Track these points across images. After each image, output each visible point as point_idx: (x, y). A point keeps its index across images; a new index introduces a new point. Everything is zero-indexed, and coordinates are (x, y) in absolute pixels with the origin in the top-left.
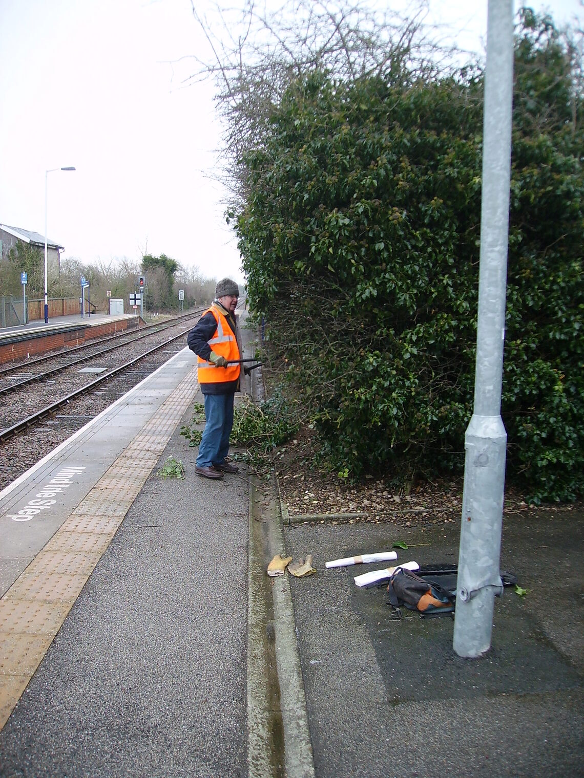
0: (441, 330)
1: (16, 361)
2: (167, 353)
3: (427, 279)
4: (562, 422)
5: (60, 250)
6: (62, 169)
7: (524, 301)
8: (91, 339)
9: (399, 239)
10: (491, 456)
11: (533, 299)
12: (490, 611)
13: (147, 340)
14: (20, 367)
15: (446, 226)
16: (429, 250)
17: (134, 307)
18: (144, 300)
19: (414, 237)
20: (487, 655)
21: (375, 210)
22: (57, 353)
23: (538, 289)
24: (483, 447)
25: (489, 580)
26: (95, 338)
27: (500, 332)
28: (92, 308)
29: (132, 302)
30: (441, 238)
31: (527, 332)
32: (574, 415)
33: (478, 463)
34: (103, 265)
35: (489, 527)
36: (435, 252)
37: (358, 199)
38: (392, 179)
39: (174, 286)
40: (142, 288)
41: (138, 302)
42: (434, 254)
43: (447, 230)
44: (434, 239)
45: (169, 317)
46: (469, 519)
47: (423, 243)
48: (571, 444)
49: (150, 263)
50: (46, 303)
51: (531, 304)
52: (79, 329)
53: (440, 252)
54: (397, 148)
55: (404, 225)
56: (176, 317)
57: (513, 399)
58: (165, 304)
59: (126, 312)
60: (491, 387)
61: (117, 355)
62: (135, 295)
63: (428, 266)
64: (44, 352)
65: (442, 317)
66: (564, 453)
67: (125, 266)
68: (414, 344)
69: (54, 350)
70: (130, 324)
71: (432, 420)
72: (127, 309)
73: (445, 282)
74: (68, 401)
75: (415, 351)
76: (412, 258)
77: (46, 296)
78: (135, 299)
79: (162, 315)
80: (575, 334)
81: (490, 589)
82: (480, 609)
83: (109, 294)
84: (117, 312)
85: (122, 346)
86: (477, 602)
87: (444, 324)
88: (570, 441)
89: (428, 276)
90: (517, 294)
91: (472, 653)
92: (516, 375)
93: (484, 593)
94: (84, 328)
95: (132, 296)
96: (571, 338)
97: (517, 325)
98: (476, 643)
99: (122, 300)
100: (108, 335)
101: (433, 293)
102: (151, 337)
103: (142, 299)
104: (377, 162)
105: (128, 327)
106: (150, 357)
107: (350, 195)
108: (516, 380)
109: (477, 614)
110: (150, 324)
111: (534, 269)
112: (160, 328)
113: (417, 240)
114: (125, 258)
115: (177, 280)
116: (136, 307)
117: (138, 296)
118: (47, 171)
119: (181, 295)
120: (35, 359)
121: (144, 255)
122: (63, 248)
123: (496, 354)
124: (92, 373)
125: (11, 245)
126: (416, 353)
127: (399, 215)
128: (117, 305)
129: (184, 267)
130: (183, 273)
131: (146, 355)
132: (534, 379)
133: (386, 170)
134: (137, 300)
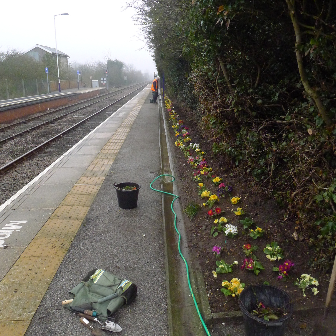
1: (42, 112)
5: (68, 57)
6: (62, 14)
8: (82, 100)
14: (43, 116)
17: (104, 84)
18: (108, 81)
22: (63, 107)
28: (83, 85)
29: (102, 82)
34: (89, 64)
39: (122, 74)
40: (107, 75)
41: (105, 82)
49: (110, 63)
50: (59, 82)
56: (123, 88)
58: (118, 82)
62: (104, 78)
64: (57, 107)
67: (99, 65)
69: (62, 106)
70: (101, 92)
72: (100, 85)
77: (59, 79)
78: (104, 80)
83: (91, 78)
84: (96, 86)
95: (102, 79)
99: (98, 81)
100: (91, 97)
105: (101, 94)
110: (110, 92)
114: (99, 61)
115: (123, 71)
117: (105, 79)
118: (55, 16)
119: (126, 78)
120: (52, 110)
121: (108, 60)
122: (69, 56)
125: (43, 55)
128: (95, 82)
129: (127, 65)
130: (126, 68)
134: (105, 80)
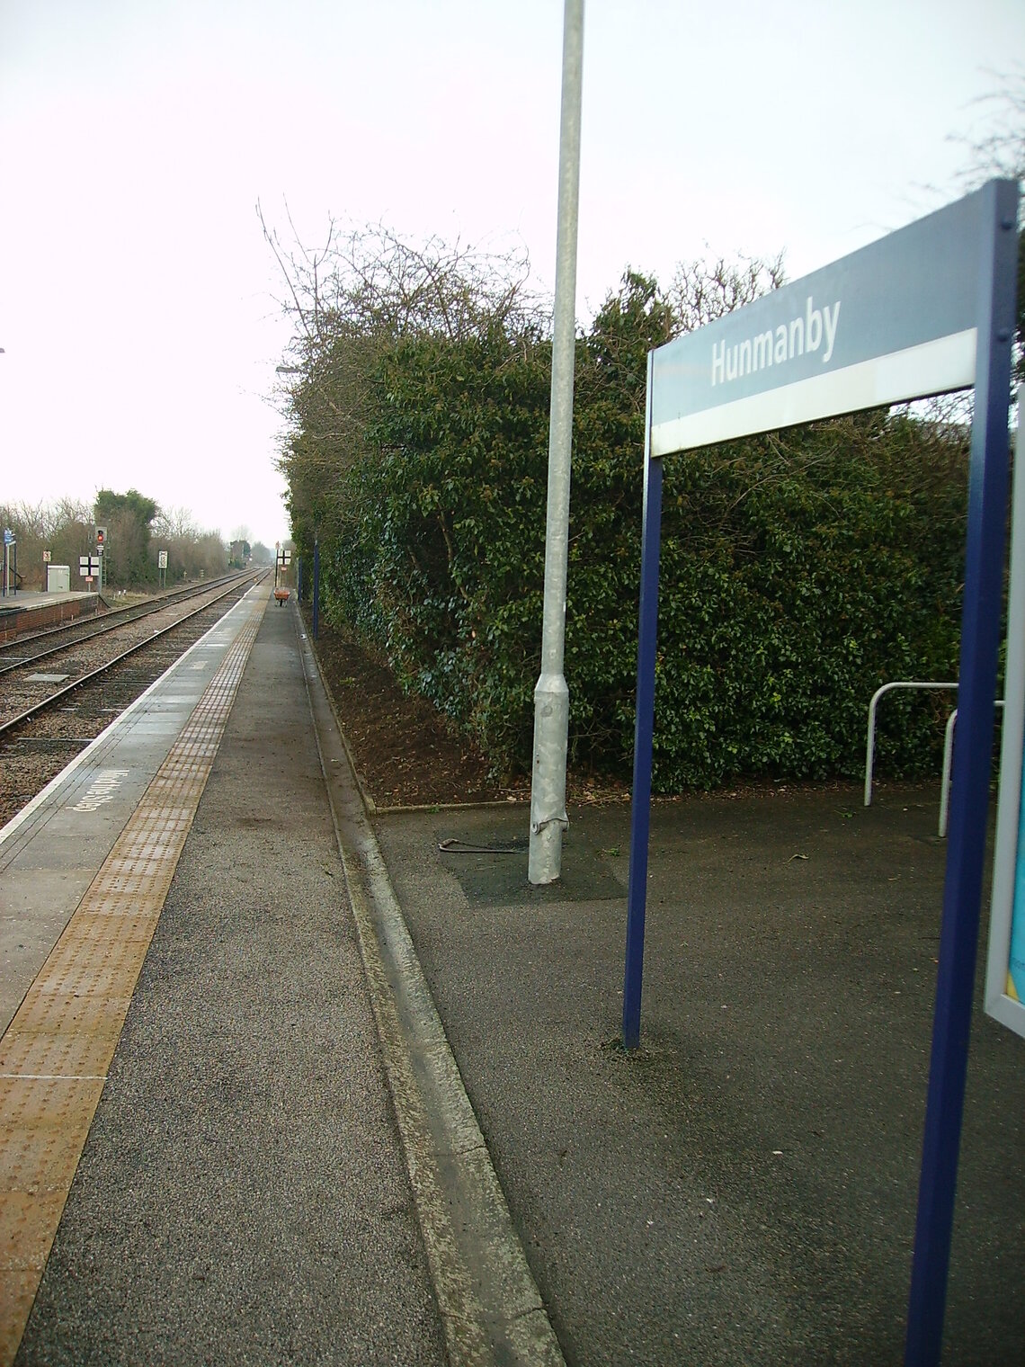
0: (534, 608)
2: (158, 655)
3: (519, 556)
4: (663, 705)
7: (619, 580)
8: (29, 631)
9: (491, 516)
10: (554, 707)
11: (628, 578)
12: (557, 842)
13: (119, 633)
15: (540, 503)
16: (521, 527)
17: (88, 579)
18: (103, 568)
19: (506, 514)
20: (556, 882)
21: (466, 487)
23: (634, 567)
24: (548, 700)
25: (556, 814)
26: (31, 630)
27: (562, 605)
28: (17, 580)
29: (84, 571)
30: (533, 515)
31: (624, 612)
32: (676, 700)
33: (545, 714)
35: (555, 768)
36: (528, 529)
37: (449, 476)
38: (485, 456)
39: (150, 545)
40: (101, 548)
41: (95, 572)
42: (527, 532)
43: (539, 507)
44: (525, 515)
45: (147, 598)
46: (538, 762)
47: (515, 520)
48: (673, 729)
49: (109, 504)
51: (626, 582)
52: (9, 615)
53: (533, 529)
54: (490, 425)
55: (494, 503)
56: (156, 597)
57: (611, 681)
58: (135, 574)
59: (73, 587)
60: (555, 651)
61: (78, 655)
62: (97, 566)
63: (520, 542)
65: (535, 595)
66: (667, 739)
67: (67, 508)
68: (504, 621)
70: (84, 607)
71: (524, 701)
72: (76, 582)
73: (537, 559)
74: (29, 719)
75: (505, 628)
76: (504, 535)
78: (89, 566)
79: (132, 594)
80: (672, 614)
81: (557, 822)
82: (548, 840)
83: (47, 557)
84: (58, 586)
85: (81, 642)
86: (546, 834)
87: (536, 602)
88: (673, 726)
89: (520, 553)
90: (612, 573)
91: (544, 880)
92: (613, 655)
93: (552, 825)
94: (15, 613)
95: (84, 560)
96: (669, 617)
97: (613, 605)
98: (546, 870)
99: (67, 567)
100: (53, 625)
101: (525, 570)
102: (125, 630)
103: (101, 566)
104: (470, 440)
105: (83, 613)
106: (132, 659)
107: (442, 472)
108: (613, 661)
109: (546, 844)
110: (115, 609)
111: (629, 547)
112: (136, 614)
113: (509, 517)
115: (154, 533)
116: (91, 579)
117: (95, 561)
119: (163, 559)
121: (100, 490)
123: (558, 623)
124: (48, 682)
126: (506, 630)
127: (489, 492)
128: (59, 575)
130: (162, 521)
131: (125, 656)
132: (631, 660)
133: (479, 447)
134: (92, 567)
